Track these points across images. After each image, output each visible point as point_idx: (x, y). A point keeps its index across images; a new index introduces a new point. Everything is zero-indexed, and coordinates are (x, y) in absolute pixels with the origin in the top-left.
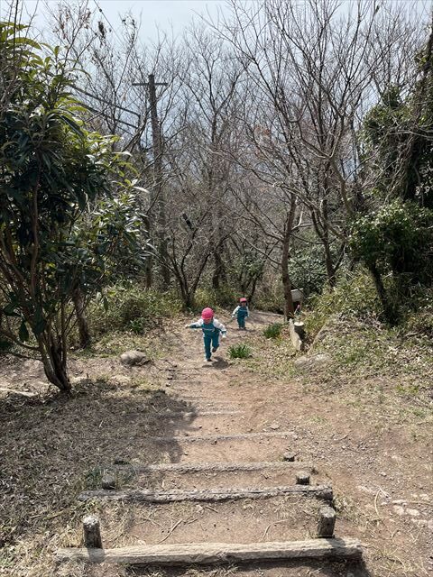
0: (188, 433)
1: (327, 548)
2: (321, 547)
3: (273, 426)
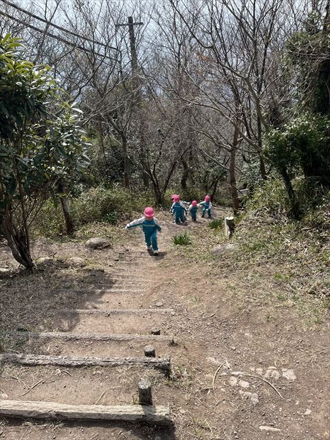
0: (97, 306)
1: (139, 413)
2: (135, 413)
3: (158, 304)
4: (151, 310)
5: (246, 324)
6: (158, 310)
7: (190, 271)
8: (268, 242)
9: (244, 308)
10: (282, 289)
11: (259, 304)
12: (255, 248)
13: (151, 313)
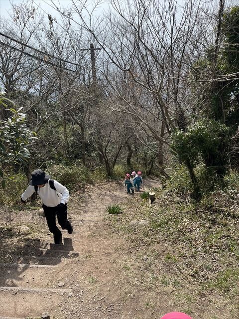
3: (61, 284)
4: (52, 290)
5: (128, 310)
6: (59, 290)
7: (109, 242)
8: (171, 220)
9: (130, 292)
10: (168, 271)
11: (144, 288)
12: (160, 225)
13: (52, 293)
